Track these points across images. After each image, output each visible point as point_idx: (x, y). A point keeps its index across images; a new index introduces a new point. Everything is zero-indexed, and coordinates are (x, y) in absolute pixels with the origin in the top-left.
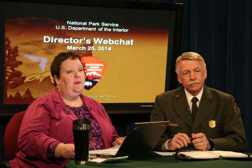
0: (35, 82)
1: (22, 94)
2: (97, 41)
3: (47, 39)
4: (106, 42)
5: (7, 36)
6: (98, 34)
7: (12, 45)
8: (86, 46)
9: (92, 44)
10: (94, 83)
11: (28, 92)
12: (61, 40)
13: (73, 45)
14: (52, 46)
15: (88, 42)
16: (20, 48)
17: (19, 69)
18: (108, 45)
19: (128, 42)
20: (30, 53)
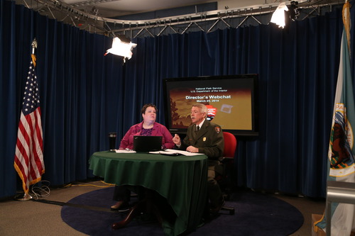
0: (184, 118)
1: (179, 123)
2: (211, 97)
3: (188, 97)
4: (215, 97)
5: (171, 97)
6: (211, 93)
7: (173, 101)
8: (206, 100)
9: (209, 99)
10: (212, 119)
11: (181, 123)
12: (193, 98)
13: (200, 100)
14: (190, 100)
15: (207, 98)
16: (177, 102)
17: (177, 112)
18: (217, 99)
19: (228, 97)
20: (181, 104)
